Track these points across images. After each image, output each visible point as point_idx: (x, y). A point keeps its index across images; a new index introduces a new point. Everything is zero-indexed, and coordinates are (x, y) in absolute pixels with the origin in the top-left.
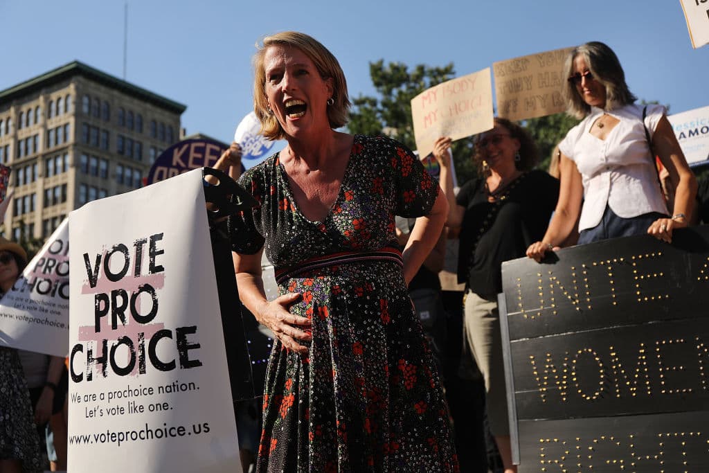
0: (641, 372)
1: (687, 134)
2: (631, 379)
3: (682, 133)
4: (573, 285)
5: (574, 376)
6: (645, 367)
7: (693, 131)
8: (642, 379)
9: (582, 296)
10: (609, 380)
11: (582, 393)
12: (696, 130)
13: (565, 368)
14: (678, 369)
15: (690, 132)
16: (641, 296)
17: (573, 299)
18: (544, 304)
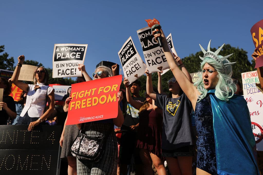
0: (26, 163)
1: (58, 92)
2: (22, 165)
3: (57, 91)
4: (13, 136)
5: (5, 163)
6: (27, 162)
7: (60, 91)
8: (25, 165)
9: (15, 139)
10: (15, 165)
11: (6, 168)
12: (61, 91)
13: (3, 160)
14: (36, 163)
15: (59, 91)
16: (32, 142)
17: (12, 140)
18: (3, 140)
